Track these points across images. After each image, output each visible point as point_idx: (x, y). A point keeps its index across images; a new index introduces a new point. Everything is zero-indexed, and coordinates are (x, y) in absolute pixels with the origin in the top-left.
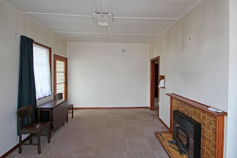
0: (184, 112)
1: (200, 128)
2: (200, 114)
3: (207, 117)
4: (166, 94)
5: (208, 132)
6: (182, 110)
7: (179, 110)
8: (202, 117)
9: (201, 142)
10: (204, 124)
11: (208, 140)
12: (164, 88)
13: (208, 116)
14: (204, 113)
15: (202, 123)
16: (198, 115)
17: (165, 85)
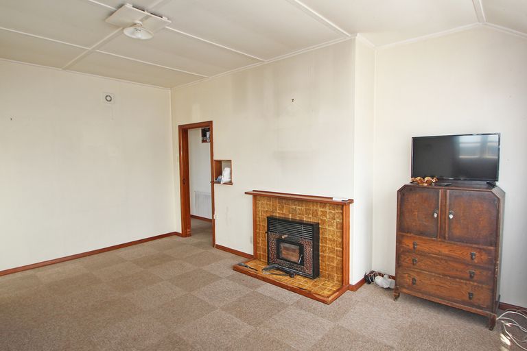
0: (285, 215)
1: (319, 228)
2: (316, 210)
3: (328, 211)
4: (246, 193)
5: (330, 230)
6: (282, 214)
7: (274, 214)
8: (320, 213)
9: (320, 248)
10: (324, 222)
11: (330, 240)
12: (230, 183)
13: (330, 209)
14: (323, 208)
15: (320, 222)
16: (313, 213)
17: (231, 178)
